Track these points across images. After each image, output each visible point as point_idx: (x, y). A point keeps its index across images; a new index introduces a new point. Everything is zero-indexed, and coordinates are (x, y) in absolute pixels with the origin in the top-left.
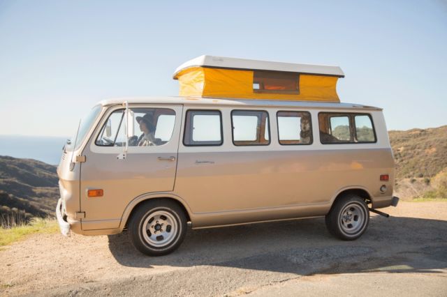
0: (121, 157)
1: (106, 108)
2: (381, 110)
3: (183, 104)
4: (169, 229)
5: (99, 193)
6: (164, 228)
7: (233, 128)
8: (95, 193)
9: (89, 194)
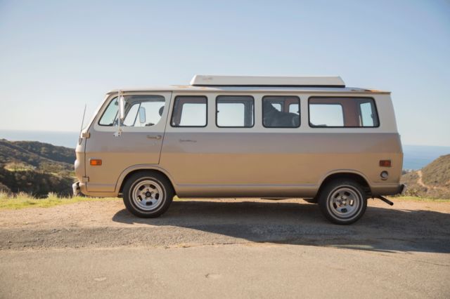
0: (116, 134)
1: (108, 96)
2: (389, 93)
3: (172, 91)
4: (157, 196)
5: (99, 163)
6: (153, 195)
7: (217, 112)
8: (95, 162)
9: (91, 162)
